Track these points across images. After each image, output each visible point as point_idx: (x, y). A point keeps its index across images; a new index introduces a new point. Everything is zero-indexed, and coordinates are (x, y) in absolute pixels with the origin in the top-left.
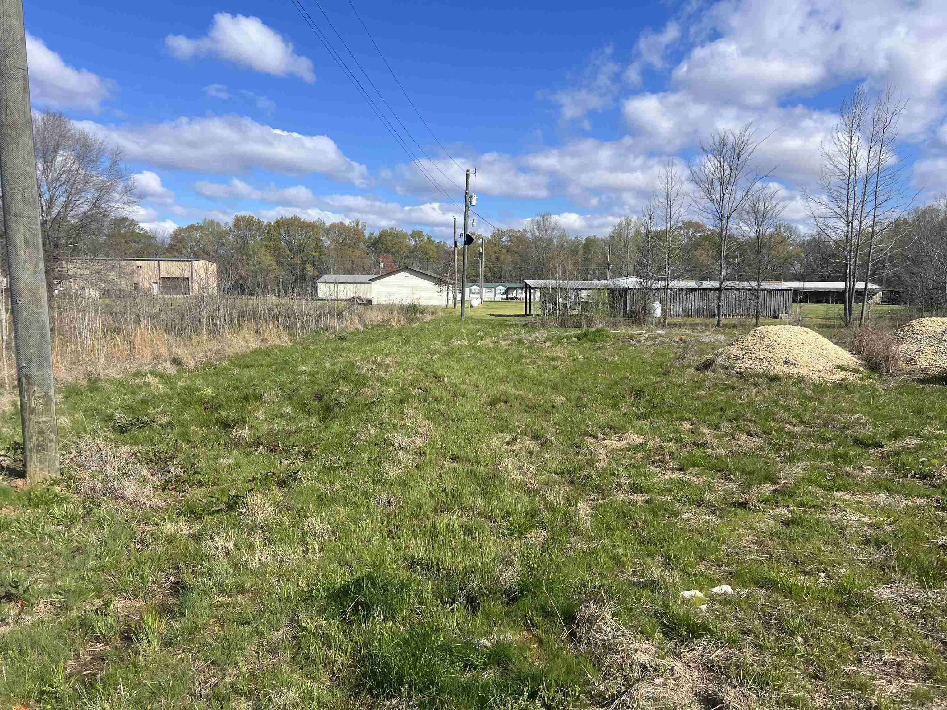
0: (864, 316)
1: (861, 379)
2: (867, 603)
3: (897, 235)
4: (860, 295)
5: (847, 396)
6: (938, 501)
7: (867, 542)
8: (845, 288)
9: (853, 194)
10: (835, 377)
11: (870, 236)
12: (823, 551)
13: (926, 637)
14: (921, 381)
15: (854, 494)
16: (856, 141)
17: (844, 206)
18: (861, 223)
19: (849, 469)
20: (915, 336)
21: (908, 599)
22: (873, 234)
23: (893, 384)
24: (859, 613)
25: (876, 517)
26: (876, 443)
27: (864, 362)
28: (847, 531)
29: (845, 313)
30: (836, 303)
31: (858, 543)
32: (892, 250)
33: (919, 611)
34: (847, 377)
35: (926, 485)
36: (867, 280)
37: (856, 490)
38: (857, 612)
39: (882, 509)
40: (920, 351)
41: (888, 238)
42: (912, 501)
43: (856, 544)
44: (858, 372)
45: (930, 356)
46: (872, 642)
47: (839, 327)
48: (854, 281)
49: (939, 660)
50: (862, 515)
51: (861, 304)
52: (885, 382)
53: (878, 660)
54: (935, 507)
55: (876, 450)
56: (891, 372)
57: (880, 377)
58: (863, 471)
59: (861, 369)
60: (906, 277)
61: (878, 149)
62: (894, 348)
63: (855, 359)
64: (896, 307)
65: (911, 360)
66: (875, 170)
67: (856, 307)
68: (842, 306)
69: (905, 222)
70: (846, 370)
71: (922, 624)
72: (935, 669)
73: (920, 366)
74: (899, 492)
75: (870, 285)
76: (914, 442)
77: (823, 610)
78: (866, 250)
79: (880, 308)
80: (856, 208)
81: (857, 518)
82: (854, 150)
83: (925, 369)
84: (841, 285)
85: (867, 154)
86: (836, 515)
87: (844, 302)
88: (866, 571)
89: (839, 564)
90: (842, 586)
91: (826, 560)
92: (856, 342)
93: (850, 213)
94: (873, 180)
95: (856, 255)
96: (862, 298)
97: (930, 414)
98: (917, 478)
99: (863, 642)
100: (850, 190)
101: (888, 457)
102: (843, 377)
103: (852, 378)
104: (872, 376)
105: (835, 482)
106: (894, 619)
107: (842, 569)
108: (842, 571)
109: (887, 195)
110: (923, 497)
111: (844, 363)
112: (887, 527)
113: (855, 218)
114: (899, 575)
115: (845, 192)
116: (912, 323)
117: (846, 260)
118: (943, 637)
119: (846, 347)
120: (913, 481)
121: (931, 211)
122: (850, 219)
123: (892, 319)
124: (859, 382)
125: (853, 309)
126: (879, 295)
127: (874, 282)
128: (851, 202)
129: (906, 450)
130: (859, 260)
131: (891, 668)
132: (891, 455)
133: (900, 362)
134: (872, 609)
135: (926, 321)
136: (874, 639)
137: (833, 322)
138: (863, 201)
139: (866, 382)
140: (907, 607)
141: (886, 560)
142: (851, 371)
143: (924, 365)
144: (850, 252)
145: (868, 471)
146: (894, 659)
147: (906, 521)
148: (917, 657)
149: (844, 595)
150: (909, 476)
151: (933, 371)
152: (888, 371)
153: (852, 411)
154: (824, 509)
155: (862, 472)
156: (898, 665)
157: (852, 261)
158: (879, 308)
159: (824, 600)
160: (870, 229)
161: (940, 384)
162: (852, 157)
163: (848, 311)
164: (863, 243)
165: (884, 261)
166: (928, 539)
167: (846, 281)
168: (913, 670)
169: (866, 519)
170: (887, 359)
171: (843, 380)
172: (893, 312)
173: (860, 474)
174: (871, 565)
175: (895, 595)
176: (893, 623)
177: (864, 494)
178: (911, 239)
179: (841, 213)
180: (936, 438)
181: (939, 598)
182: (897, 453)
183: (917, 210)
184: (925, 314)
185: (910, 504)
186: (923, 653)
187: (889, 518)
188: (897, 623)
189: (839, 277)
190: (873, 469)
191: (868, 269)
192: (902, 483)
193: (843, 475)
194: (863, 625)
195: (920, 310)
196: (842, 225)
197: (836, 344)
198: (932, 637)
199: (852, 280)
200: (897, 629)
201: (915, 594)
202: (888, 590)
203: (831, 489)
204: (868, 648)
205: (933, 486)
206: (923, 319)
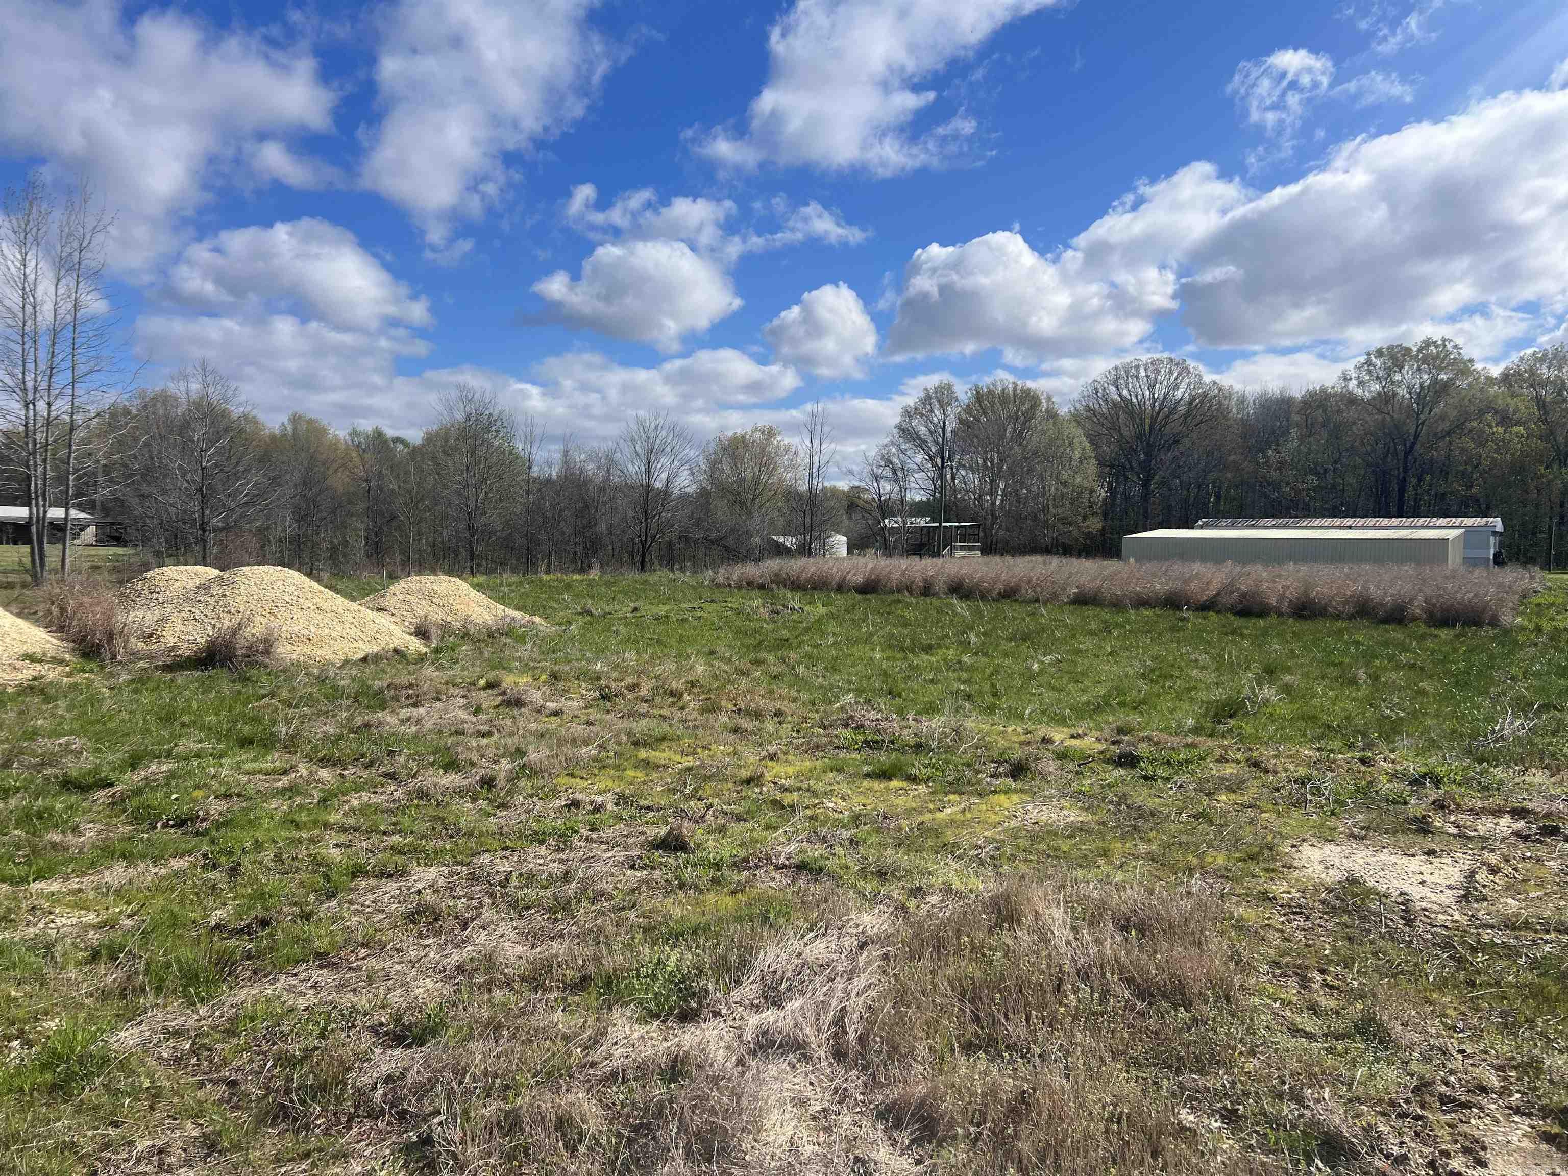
0: (67, 567)
1: (69, 675)
2: (100, 1067)
3: (113, 432)
4: (58, 530)
5: (44, 707)
6: (205, 856)
7: (95, 957)
8: (30, 518)
9: (32, 353)
10: (20, 676)
11: (68, 428)
12: (16, 999)
13: (201, 1085)
14: (168, 668)
15: (67, 878)
16: (33, 263)
17: (18, 371)
18: (49, 405)
19: (56, 837)
20: (155, 596)
21: (169, 1032)
22: (73, 428)
23: (124, 677)
24: (87, 1089)
25: (107, 909)
26: (101, 780)
27: (72, 645)
28: (58, 951)
29: (33, 561)
30: (15, 543)
31: (78, 964)
32: (108, 455)
33: (188, 1046)
34: (43, 673)
35: (186, 834)
36: (67, 504)
37: (69, 871)
38: (83, 1089)
39: (118, 892)
40: (164, 620)
41: (99, 436)
42: (165, 865)
43: (76, 966)
44: (61, 662)
45: (179, 627)
46: (112, 1132)
47: (24, 585)
48: (44, 506)
49: (222, 1116)
50: (82, 912)
51: (59, 546)
52: (112, 675)
53: (126, 1160)
54: (202, 867)
55: (102, 793)
56: (119, 658)
57: (102, 667)
58: (81, 834)
59: (68, 657)
60: (134, 501)
61: (73, 285)
62: (121, 617)
63: (55, 641)
64: (119, 550)
65: (151, 635)
66: (69, 318)
67: (52, 551)
68: (26, 549)
69: (126, 412)
70: (40, 661)
71: (194, 1066)
72: (219, 1134)
73: (165, 643)
74: (143, 857)
75: (74, 513)
76: (165, 768)
77: (22, 1110)
78: (62, 453)
79: (93, 553)
80: (39, 379)
81: (74, 920)
82: (32, 277)
83: (173, 648)
84: (20, 512)
85: (53, 288)
86: (35, 925)
87: (28, 541)
88: (96, 1009)
89: (46, 1014)
90: (54, 1052)
91: (21, 1013)
92: (55, 610)
93: (30, 385)
94: (67, 333)
95: (45, 461)
96: (60, 534)
97: (186, 719)
98: (172, 826)
99: (98, 1139)
100: (27, 346)
101: (123, 801)
102: (35, 674)
103: (51, 673)
104: (87, 668)
105: (30, 865)
106: (147, 1076)
107: (52, 1020)
108: (52, 1024)
109: (92, 364)
110: (182, 856)
111: (38, 650)
112: (128, 922)
113: (38, 395)
114: (151, 997)
115: (18, 348)
116: (148, 575)
117: (28, 467)
118: (227, 1074)
119: (37, 621)
120: (166, 833)
121: (164, 398)
122: (30, 397)
123: (114, 570)
124: (65, 679)
125: (47, 553)
126: (92, 529)
127: (80, 507)
128: (30, 366)
129: (150, 784)
130: (52, 470)
131: (150, 1162)
132: (128, 797)
133: (133, 640)
134: (109, 1073)
135: (170, 571)
136: (116, 1125)
137: (12, 578)
138: (52, 369)
139: (78, 678)
140: (167, 1047)
141: (129, 978)
142: (48, 662)
143: (171, 641)
144: (34, 453)
145: (91, 833)
146: (153, 1146)
147: (159, 902)
148: (189, 1125)
149: (58, 1066)
150: (159, 825)
151: (185, 651)
152: (114, 657)
153: (56, 733)
154: (11, 921)
155: (80, 836)
156: (161, 1152)
157: (40, 469)
158: (93, 551)
159: (21, 1089)
160: (67, 418)
161: (197, 669)
162: (28, 289)
163: (37, 557)
164: (55, 441)
165: (95, 474)
166: (194, 922)
167: (28, 504)
168: (185, 1150)
169: (91, 918)
170: (111, 636)
171: (35, 679)
172: (117, 558)
173: (76, 839)
174: (104, 995)
175: (148, 1033)
176: (147, 1084)
177: (84, 874)
178: (136, 440)
179: (11, 383)
180: (198, 756)
181: (217, 1013)
182: (139, 792)
183: (142, 395)
184: (167, 560)
185: (163, 871)
186: (196, 1115)
187: (129, 904)
188: (152, 1082)
189: (17, 497)
190: (99, 827)
191: (68, 485)
192: (148, 839)
193: (45, 849)
194: (96, 1108)
195: (158, 554)
196: (16, 406)
197: (19, 615)
198: (210, 1081)
199: (41, 503)
200: (153, 1092)
201: (180, 1021)
202: (136, 1030)
203: (24, 880)
204: (106, 1146)
205: (198, 834)
206: (165, 568)
